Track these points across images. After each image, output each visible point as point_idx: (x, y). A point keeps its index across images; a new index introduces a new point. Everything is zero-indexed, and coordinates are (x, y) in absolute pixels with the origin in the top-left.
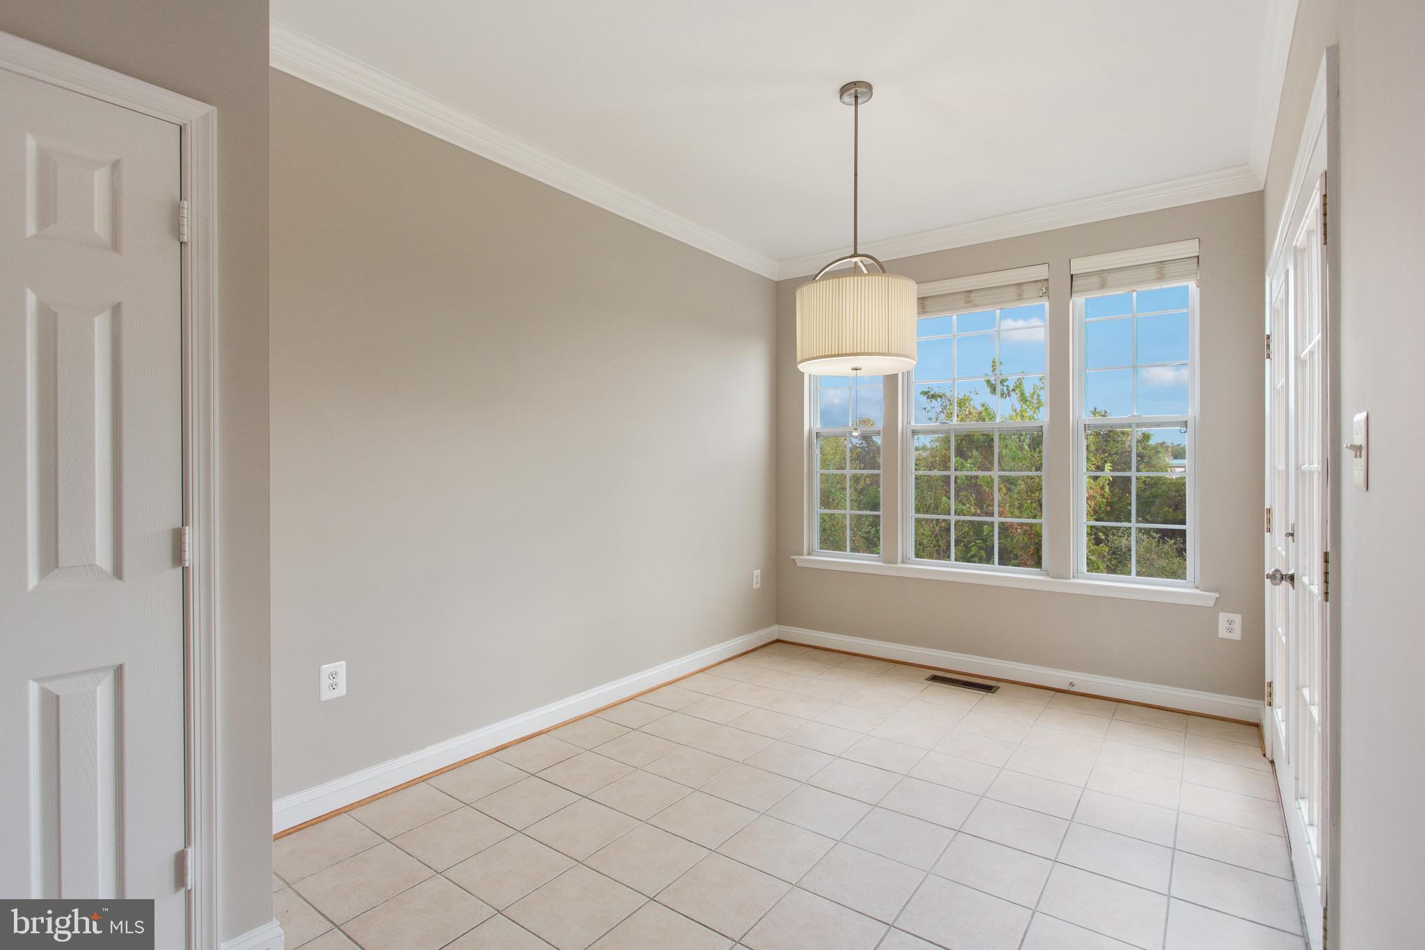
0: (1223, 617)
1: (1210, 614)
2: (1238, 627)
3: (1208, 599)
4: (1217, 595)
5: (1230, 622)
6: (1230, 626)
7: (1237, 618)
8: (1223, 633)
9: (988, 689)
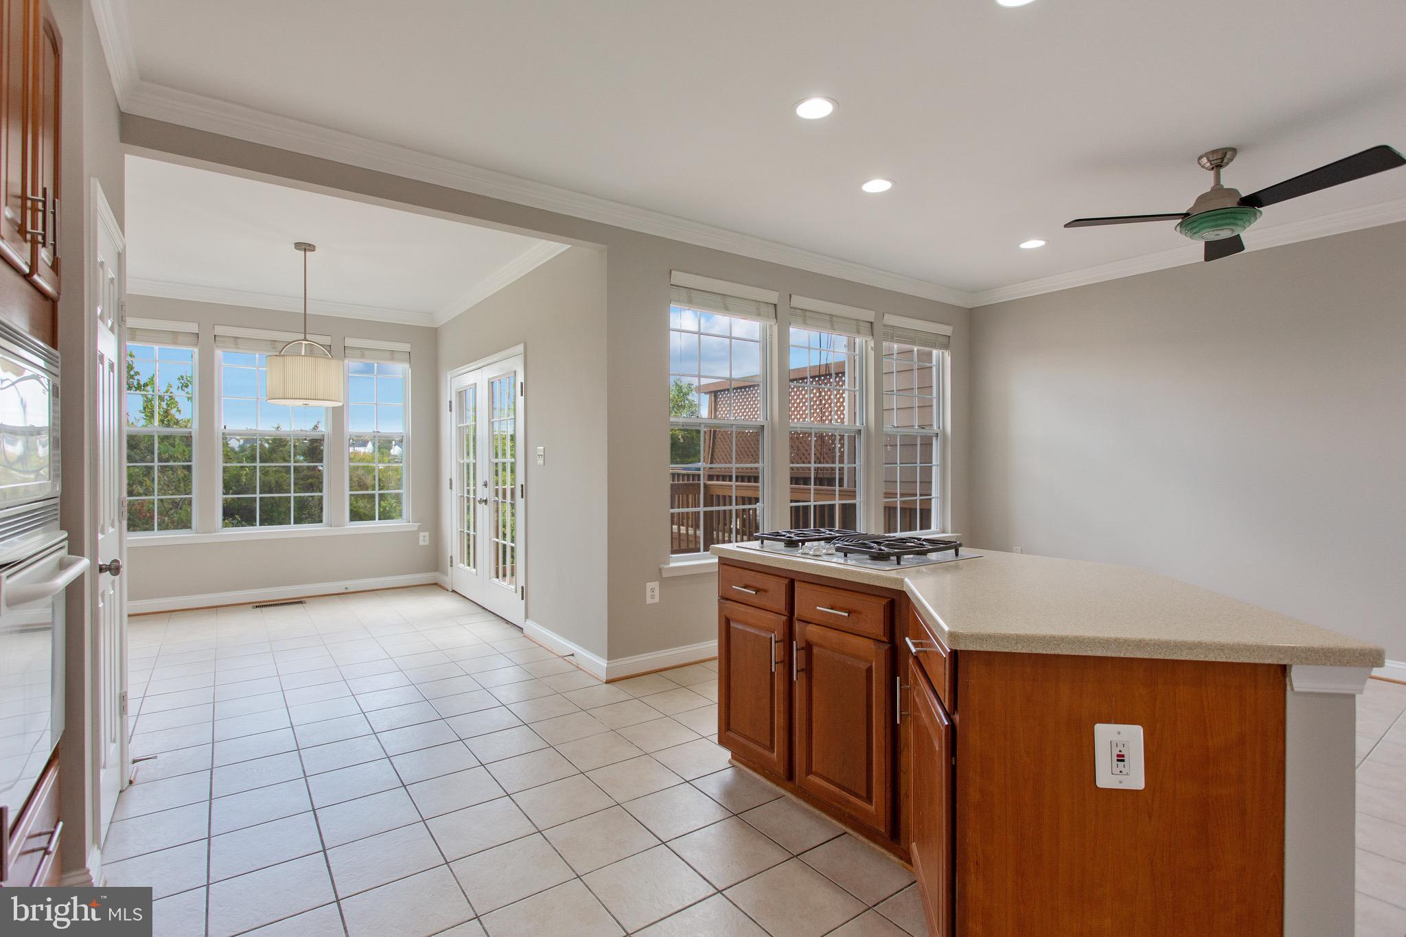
0: (422, 534)
1: (414, 535)
2: (427, 539)
3: (414, 526)
4: (419, 524)
5: (424, 537)
6: (424, 539)
7: (427, 534)
8: (421, 543)
9: (301, 602)
